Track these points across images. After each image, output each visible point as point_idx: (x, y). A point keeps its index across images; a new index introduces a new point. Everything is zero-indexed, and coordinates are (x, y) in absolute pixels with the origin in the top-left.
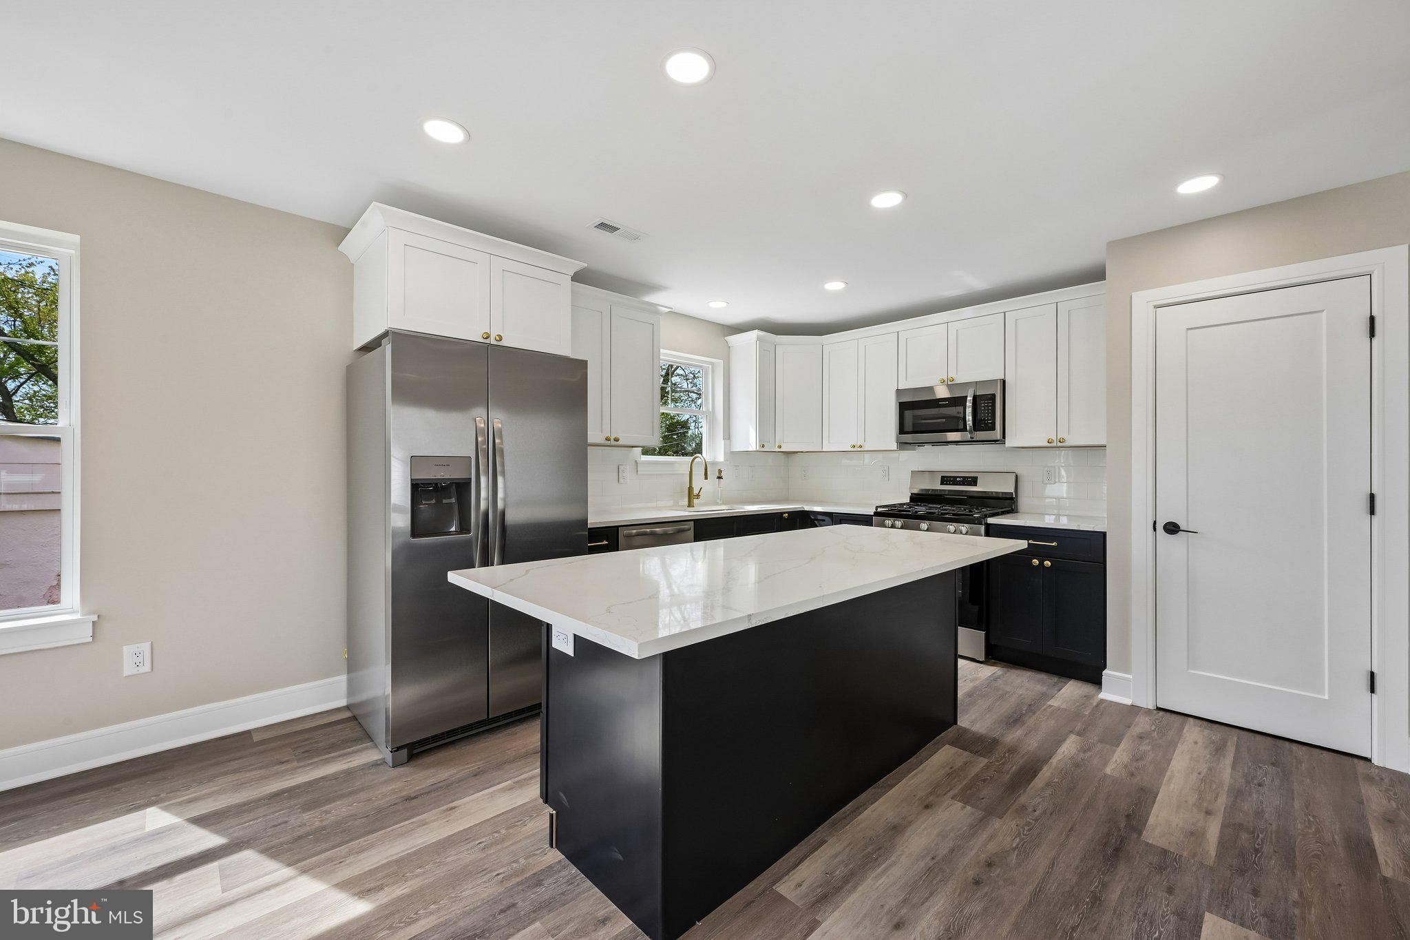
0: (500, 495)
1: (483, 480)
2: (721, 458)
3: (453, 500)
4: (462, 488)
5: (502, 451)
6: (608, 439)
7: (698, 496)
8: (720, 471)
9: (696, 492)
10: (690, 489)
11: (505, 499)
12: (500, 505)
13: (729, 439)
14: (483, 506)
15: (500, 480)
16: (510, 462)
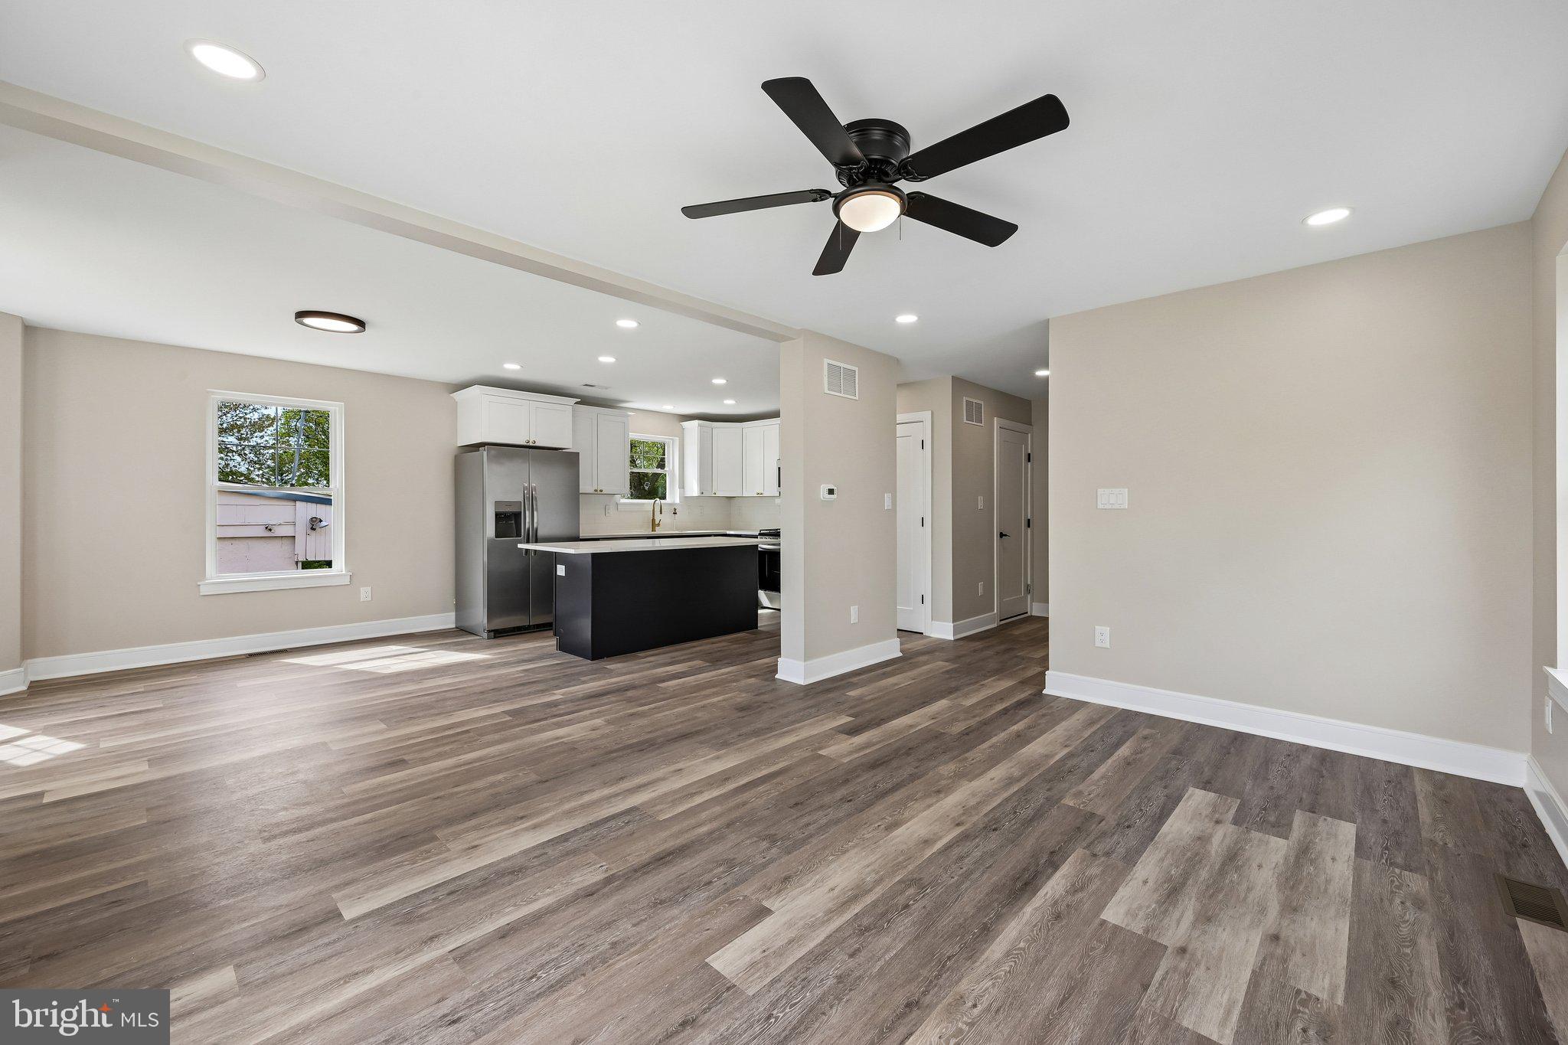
0: (535, 521)
1: (527, 512)
2: (677, 501)
3: (513, 522)
4: (517, 516)
5: (536, 498)
6: (596, 491)
7: (659, 525)
8: (675, 509)
9: (657, 522)
10: (653, 520)
11: (537, 522)
12: (535, 526)
13: (683, 488)
14: (527, 527)
15: (535, 513)
16: (540, 504)
